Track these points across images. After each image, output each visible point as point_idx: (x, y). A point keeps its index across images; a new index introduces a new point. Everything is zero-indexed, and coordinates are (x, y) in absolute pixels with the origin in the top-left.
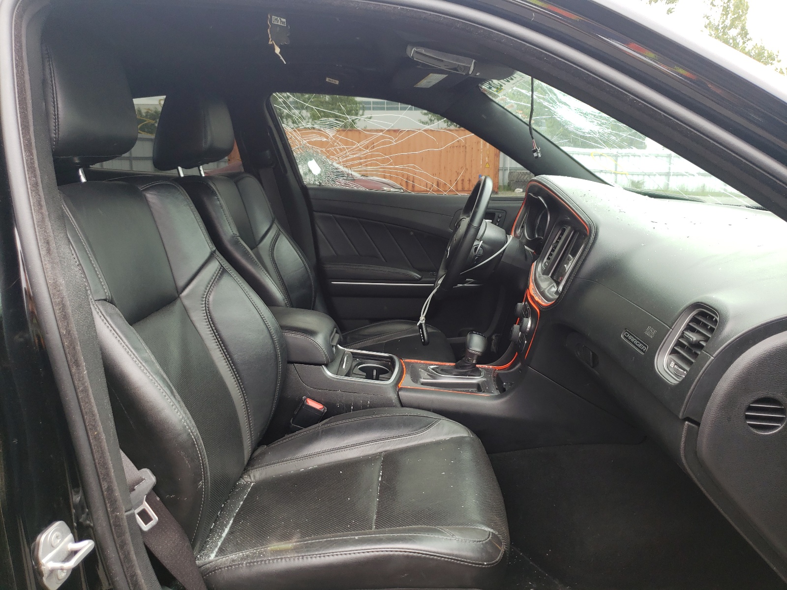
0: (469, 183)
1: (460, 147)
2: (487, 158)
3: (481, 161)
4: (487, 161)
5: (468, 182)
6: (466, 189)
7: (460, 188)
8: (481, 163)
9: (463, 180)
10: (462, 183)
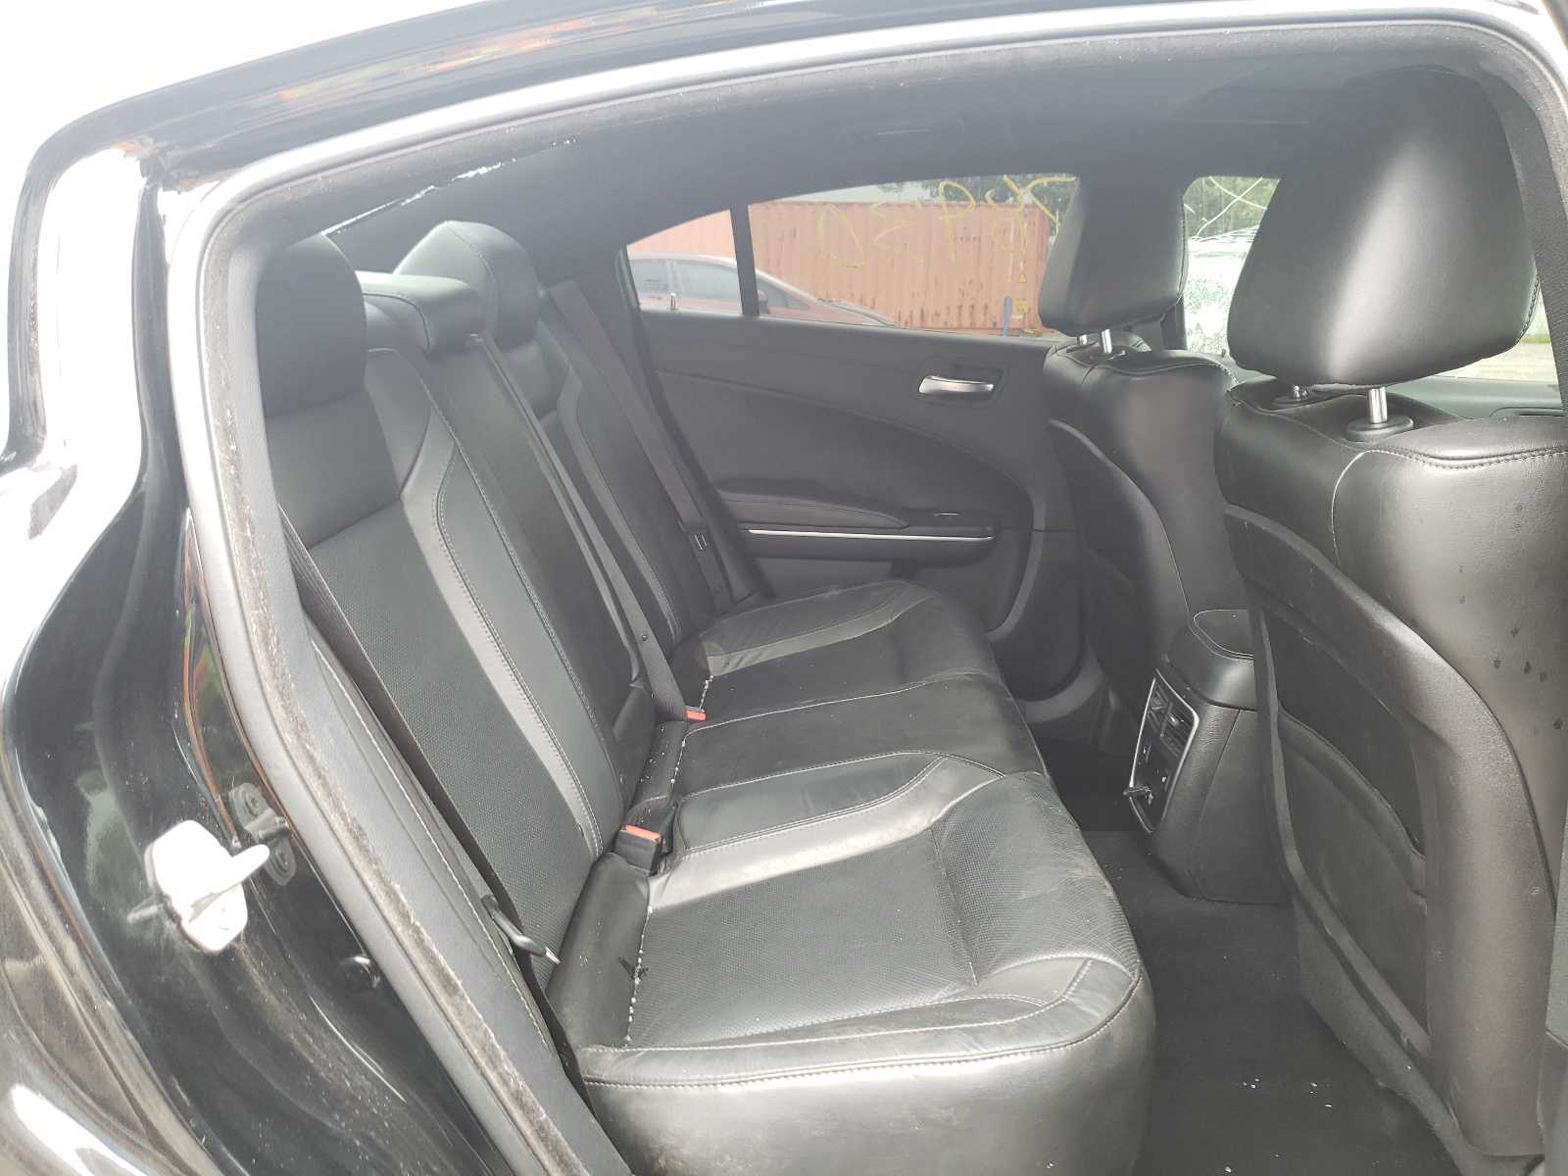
0: (985, 314)
1: (968, 239)
2: (1021, 264)
3: (1010, 269)
4: (1022, 268)
5: (983, 311)
6: (978, 325)
7: (966, 323)
8: (1010, 273)
9: (972, 307)
10: (971, 313)
